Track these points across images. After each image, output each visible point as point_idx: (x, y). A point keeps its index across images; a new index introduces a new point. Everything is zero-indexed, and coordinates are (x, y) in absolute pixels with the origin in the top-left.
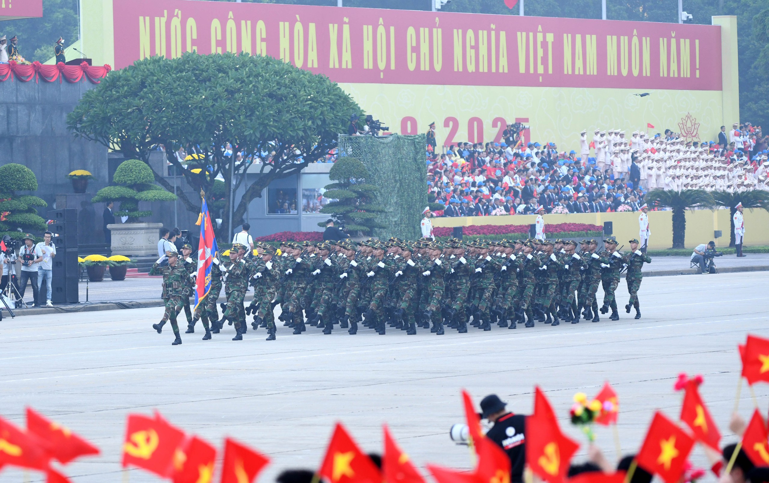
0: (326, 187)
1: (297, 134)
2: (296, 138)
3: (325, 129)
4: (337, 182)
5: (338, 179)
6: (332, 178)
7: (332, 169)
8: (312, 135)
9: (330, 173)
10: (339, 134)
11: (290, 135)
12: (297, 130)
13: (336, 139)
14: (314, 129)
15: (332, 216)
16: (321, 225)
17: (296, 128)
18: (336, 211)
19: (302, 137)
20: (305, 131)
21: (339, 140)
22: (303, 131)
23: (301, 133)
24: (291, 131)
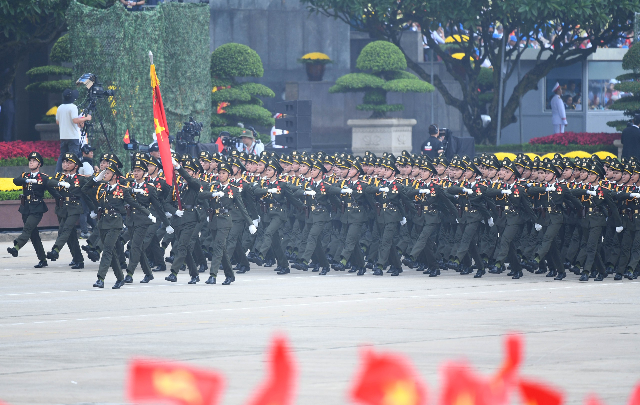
0: (618, 78)
1: (584, 12)
2: (582, 17)
3: (618, 6)
4: (631, 71)
5: (634, 69)
6: (625, 67)
7: (626, 56)
8: (601, 13)
9: (624, 61)
10: (636, 13)
11: (575, 14)
12: (584, 6)
13: (632, 19)
14: (605, 5)
15: (625, 114)
16: (610, 124)
17: (583, 4)
18: (630, 107)
19: (590, 16)
20: (593, 9)
21: (636, 20)
22: (591, 9)
23: (588, 12)
24: (576, 8)
